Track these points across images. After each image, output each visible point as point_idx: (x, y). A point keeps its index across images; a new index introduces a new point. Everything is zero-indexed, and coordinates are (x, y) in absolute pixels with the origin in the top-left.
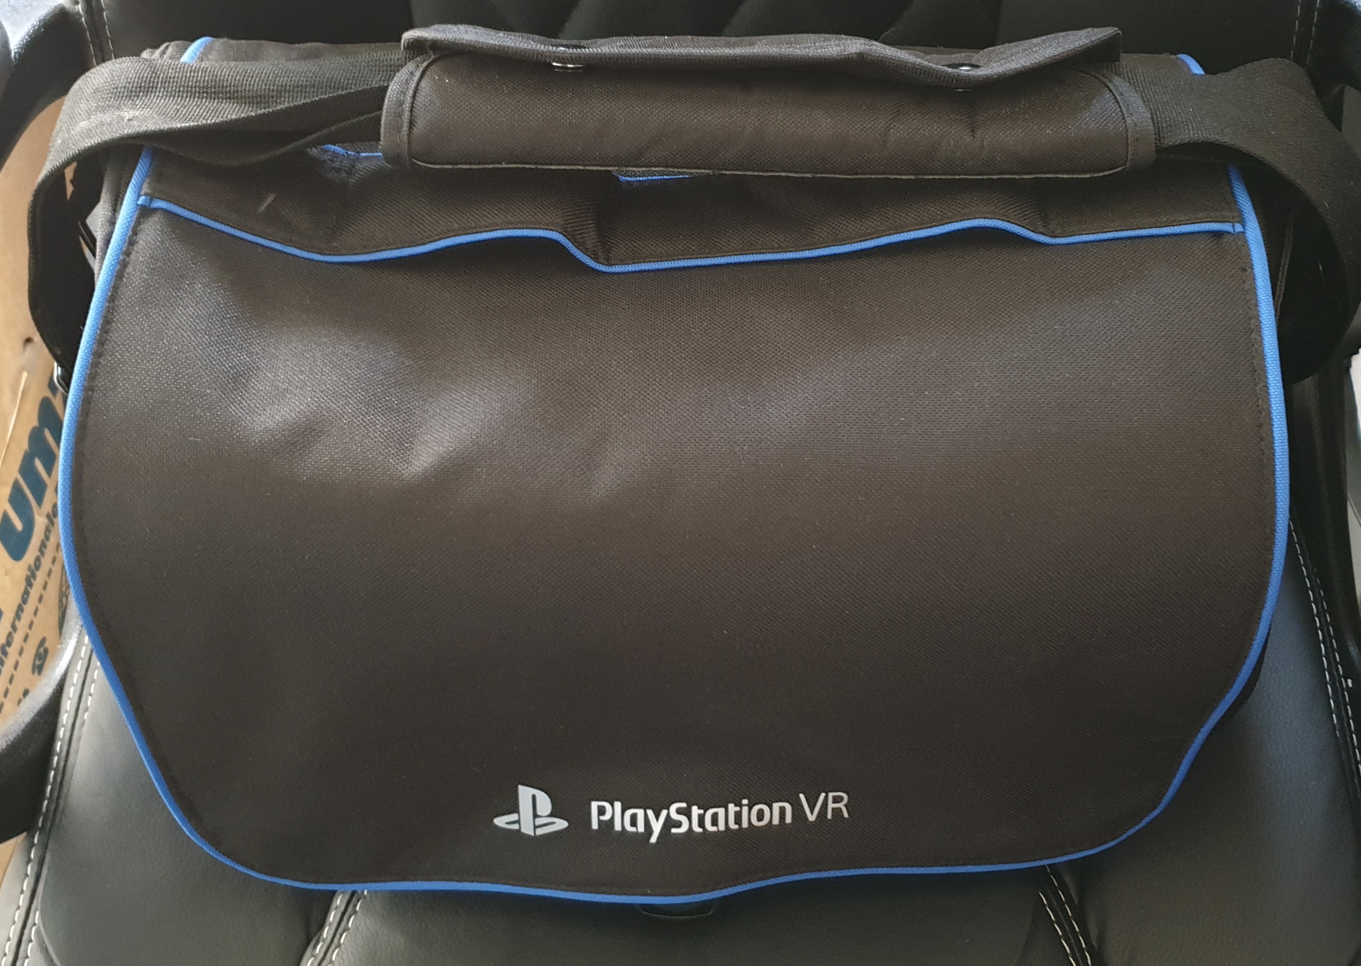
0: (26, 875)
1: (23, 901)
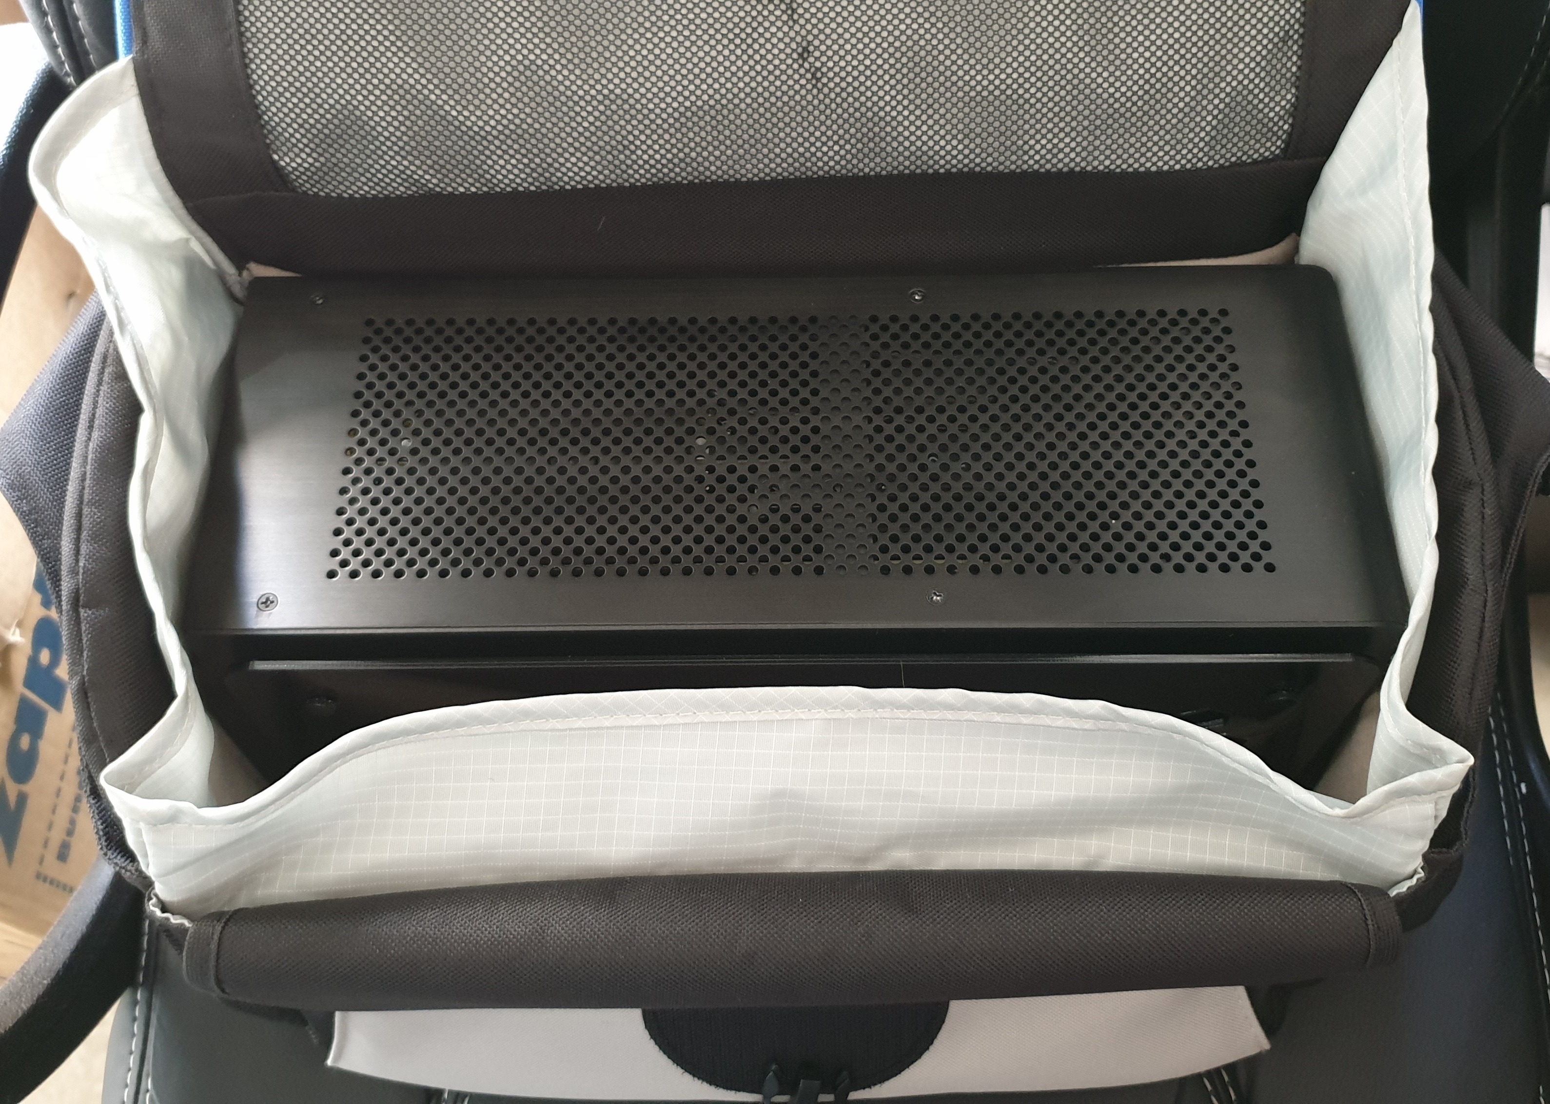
0: (133, 1035)
1: (133, 1061)
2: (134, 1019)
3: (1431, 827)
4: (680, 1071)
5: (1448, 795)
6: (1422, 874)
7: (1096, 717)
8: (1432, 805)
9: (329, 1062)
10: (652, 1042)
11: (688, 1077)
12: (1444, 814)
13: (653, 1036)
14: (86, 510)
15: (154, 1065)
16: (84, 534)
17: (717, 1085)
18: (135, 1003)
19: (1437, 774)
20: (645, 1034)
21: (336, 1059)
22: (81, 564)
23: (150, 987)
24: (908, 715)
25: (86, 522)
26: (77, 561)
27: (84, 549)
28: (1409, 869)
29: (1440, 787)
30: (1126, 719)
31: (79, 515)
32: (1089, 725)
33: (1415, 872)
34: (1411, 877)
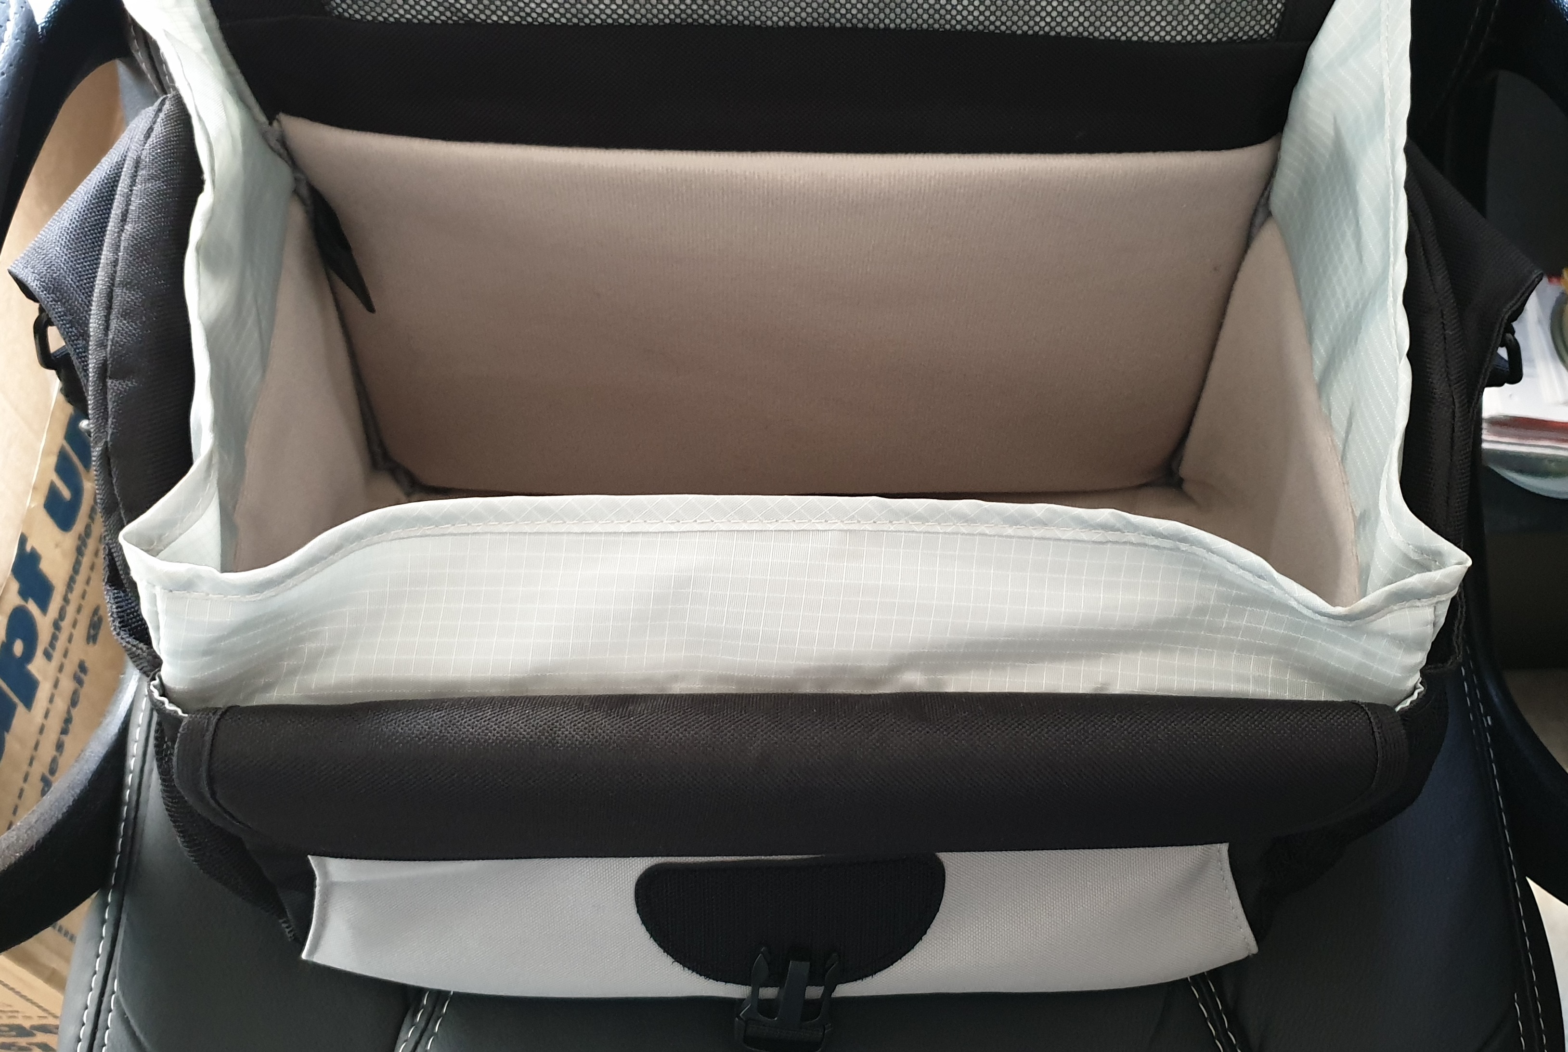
0: (102, 938)
1: (99, 965)
2: (103, 922)
3: (1430, 634)
4: (669, 960)
5: (1447, 598)
6: (1422, 689)
7: (1105, 527)
8: (1432, 610)
9: (304, 956)
10: (643, 928)
11: (678, 967)
12: (1442, 621)
13: (644, 922)
14: (117, 291)
15: (122, 965)
16: (114, 312)
17: (708, 976)
18: (105, 905)
19: (1436, 576)
20: (636, 919)
21: (312, 952)
22: (111, 337)
23: (122, 890)
24: (923, 528)
25: (116, 302)
26: (106, 335)
27: (113, 324)
28: (1410, 683)
29: (1439, 590)
30: (1136, 528)
31: (110, 296)
32: (1097, 536)
33: (1415, 688)
34: (1412, 694)
